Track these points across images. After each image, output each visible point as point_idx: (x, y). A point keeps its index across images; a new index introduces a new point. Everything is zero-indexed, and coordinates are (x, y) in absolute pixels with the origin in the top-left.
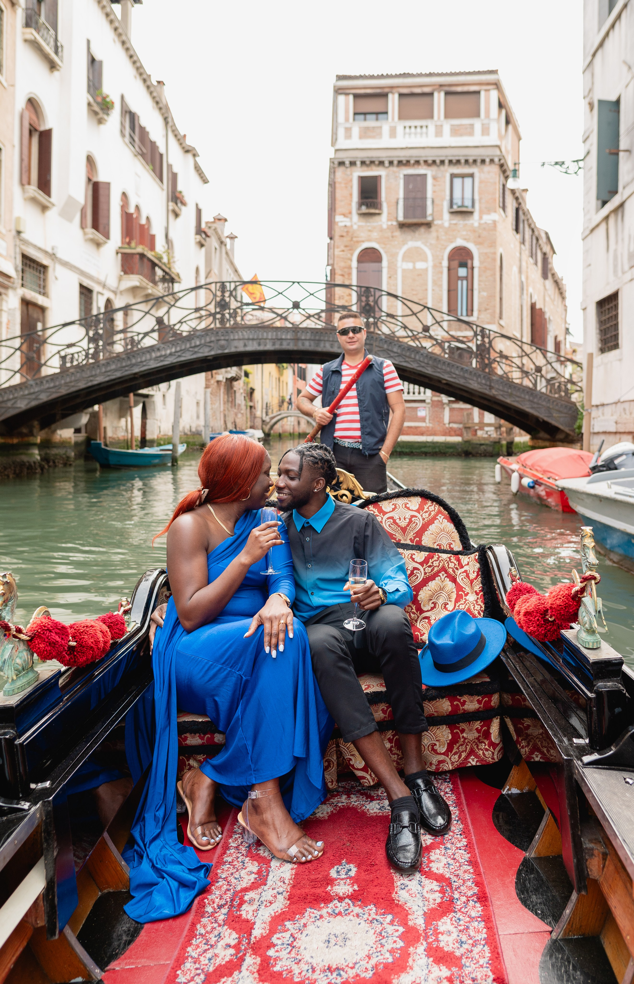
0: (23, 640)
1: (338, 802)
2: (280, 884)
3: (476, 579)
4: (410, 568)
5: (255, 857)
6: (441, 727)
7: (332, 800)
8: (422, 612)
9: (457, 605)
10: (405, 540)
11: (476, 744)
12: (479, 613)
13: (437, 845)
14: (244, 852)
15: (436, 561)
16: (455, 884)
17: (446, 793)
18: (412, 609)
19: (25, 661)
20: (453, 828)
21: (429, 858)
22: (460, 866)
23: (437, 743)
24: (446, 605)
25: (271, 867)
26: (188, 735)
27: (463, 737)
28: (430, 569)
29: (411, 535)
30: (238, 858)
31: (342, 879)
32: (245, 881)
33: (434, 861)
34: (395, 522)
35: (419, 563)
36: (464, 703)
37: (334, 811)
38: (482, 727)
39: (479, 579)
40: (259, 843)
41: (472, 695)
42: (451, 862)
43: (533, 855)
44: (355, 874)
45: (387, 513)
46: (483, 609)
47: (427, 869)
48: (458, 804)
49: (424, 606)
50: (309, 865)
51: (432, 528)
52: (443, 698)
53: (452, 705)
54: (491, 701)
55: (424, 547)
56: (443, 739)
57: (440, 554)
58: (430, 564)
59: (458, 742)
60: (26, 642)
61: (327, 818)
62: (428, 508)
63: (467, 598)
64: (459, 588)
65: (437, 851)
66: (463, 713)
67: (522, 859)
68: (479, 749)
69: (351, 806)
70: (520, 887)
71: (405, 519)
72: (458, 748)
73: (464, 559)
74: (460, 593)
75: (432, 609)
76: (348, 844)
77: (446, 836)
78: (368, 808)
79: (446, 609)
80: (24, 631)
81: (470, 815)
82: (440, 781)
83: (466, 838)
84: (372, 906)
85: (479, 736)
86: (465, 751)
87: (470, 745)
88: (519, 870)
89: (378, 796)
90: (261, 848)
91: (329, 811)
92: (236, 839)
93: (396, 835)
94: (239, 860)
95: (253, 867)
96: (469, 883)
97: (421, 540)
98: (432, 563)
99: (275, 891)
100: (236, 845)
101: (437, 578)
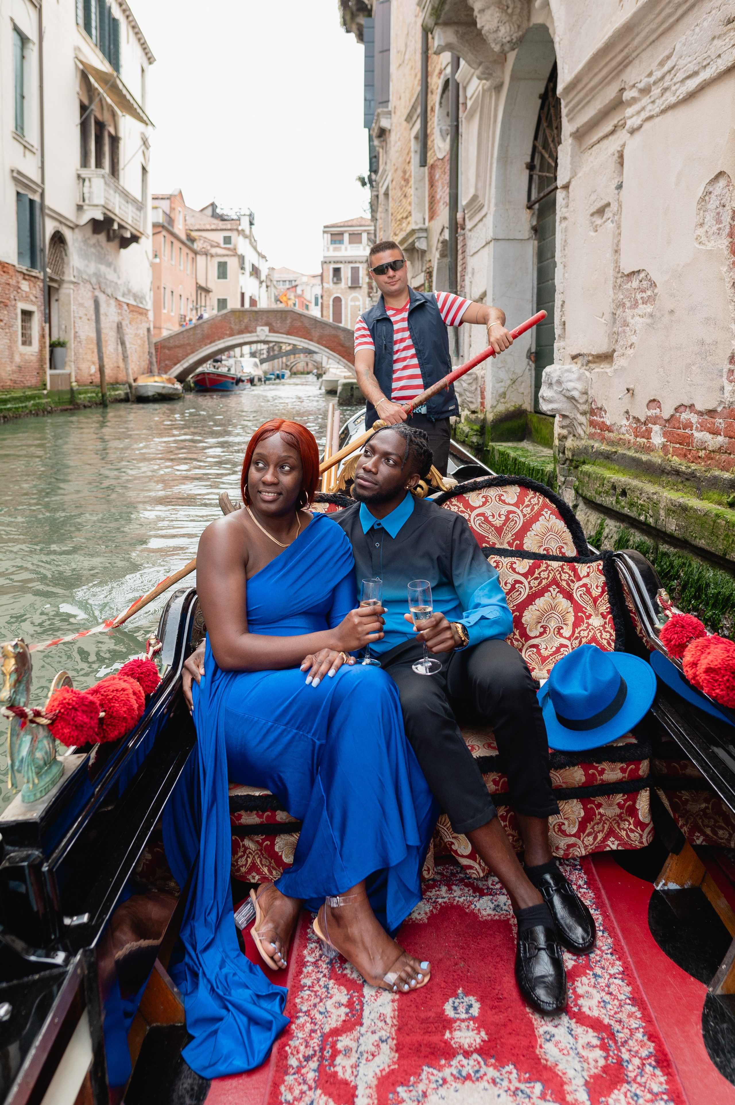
0: (42, 725)
1: (438, 896)
2: (381, 1024)
3: (600, 596)
4: (510, 581)
5: (342, 980)
6: (570, 801)
7: (428, 893)
8: (528, 638)
9: (577, 631)
10: (502, 544)
11: (618, 822)
12: (609, 644)
13: (581, 969)
14: (326, 971)
15: (544, 571)
16: (620, 1035)
17: (580, 887)
18: (515, 634)
19: (46, 753)
20: (599, 943)
21: (575, 992)
22: (621, 1006)
23: (566, 822)
24: (559, 629)
25: (364, 997)
26: (242, 813)
27: (600, 813)
28: (537, 582)
29: (509, 537)
30: (318, 980)
31: (463, 1021)
32: (334, 1017)
33: (583, 996)
34: (486, 519)
35: (522, 575)
36: (602, 772)
37: (435, 911)
38: (625, 801)
39: (606, 596)
40: (342, 959)
41: (613, 761)
42: (607, 998)
43: (719, 991)
44: (479, 1013)
45: (476, 508)
46: (614, 637)
47: (576, 1009)
48: (600, 905)
49: (531, 630)
50: (414, 995)
51: (537, 527)
52: (574, 765)
53: (586, 774)
54: (639, 769)
55: (527, 552)
56: (573, 817)
57: (549, 562)
58: (536, 575)
59: (592, 820)
60: (46, 727)
61: (426, 921)
62: (530, 501)
63: (590, 621)
64: (578, 608)
65: (584, 979)
66: (600, 785)
67: (705, 997)
68: (620, 829)
69: (455, 903)
70: (711, 1043)
71: (500, 515)
72: (593, 828)
73: (583, 569)
74: (579, 614)
75: (541, 634)
76: (462, 964)
77: (592, 955)
78: (478, 907)
79: (561, 635)
80: (43, 714)
81: (619, 922)
82: (568, 868)
83: (619, 959)
84: (511, 1067)
85: (622, 813)
86: (602, 831)
87: (608, 823)
88: (704, 1014)
89: (488, 888)
90: (347, 965)
91: (427, 910)
92: (312, 951)
93: (530, 958)
94: (321, 983)
95: (341, 995)
96: (639, 1035)
97: (522, 544)
98: (539, 574)
99: (376, 1037)
100: (313, 960)
101: (546, 594)
